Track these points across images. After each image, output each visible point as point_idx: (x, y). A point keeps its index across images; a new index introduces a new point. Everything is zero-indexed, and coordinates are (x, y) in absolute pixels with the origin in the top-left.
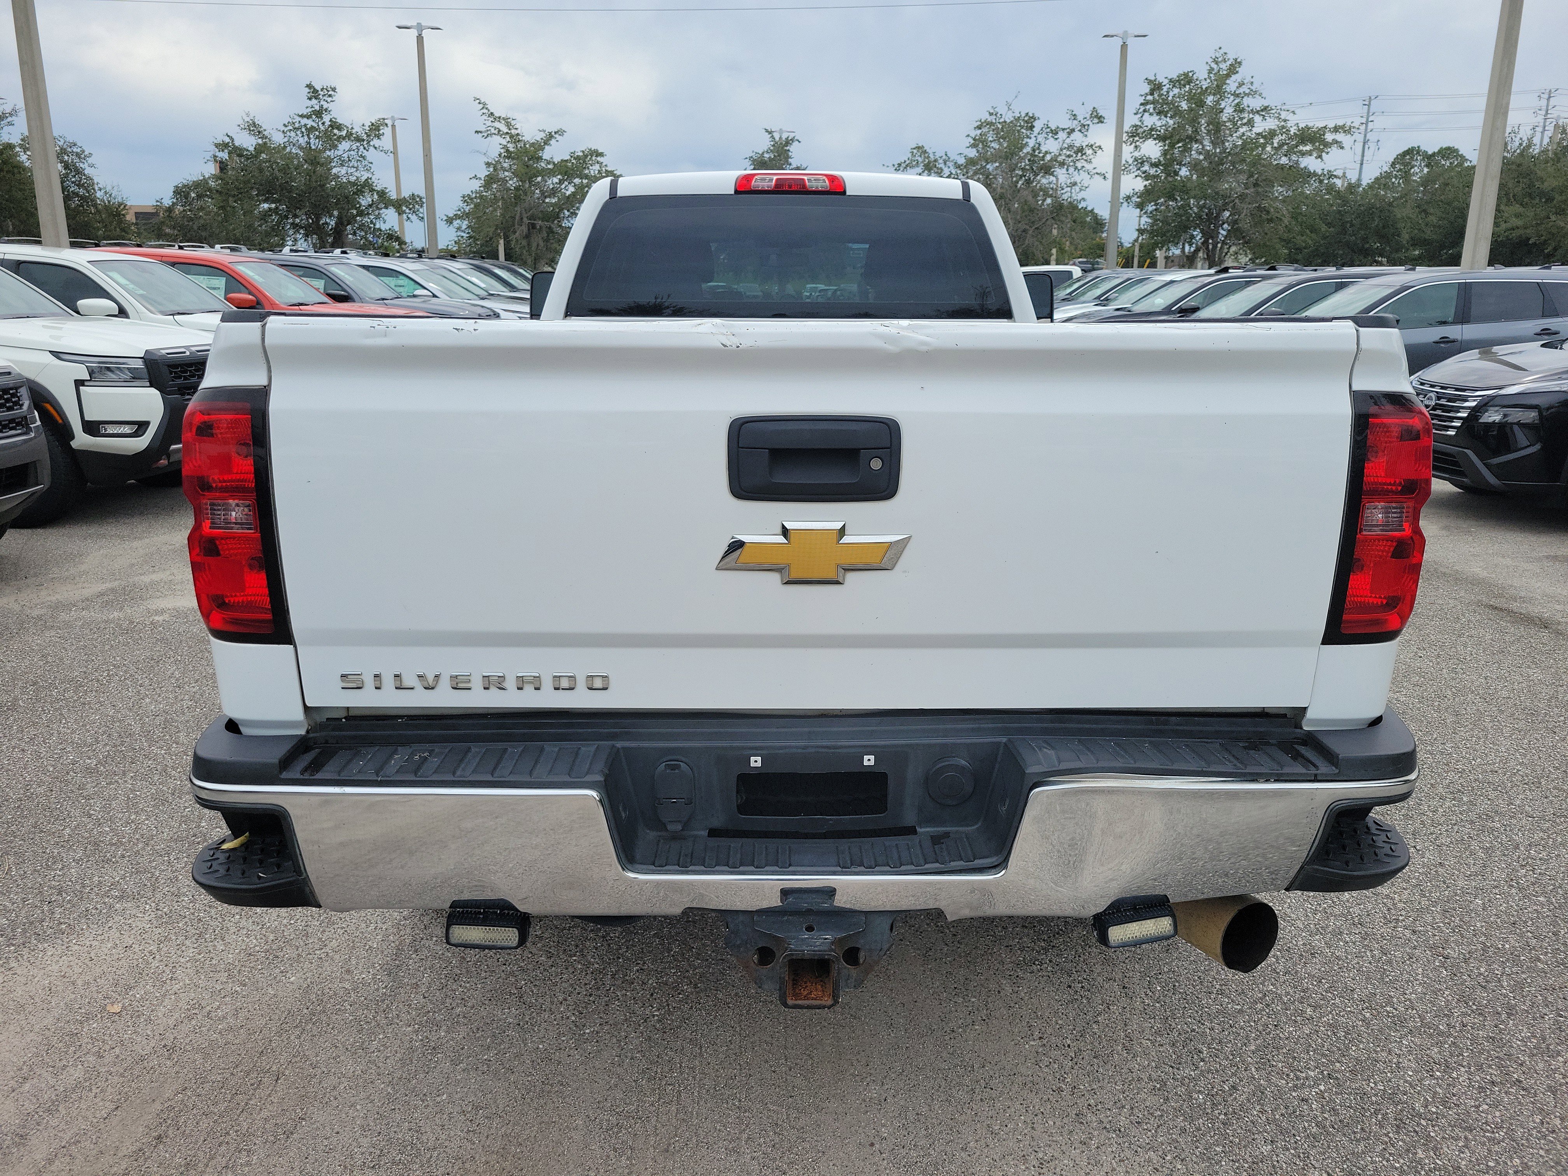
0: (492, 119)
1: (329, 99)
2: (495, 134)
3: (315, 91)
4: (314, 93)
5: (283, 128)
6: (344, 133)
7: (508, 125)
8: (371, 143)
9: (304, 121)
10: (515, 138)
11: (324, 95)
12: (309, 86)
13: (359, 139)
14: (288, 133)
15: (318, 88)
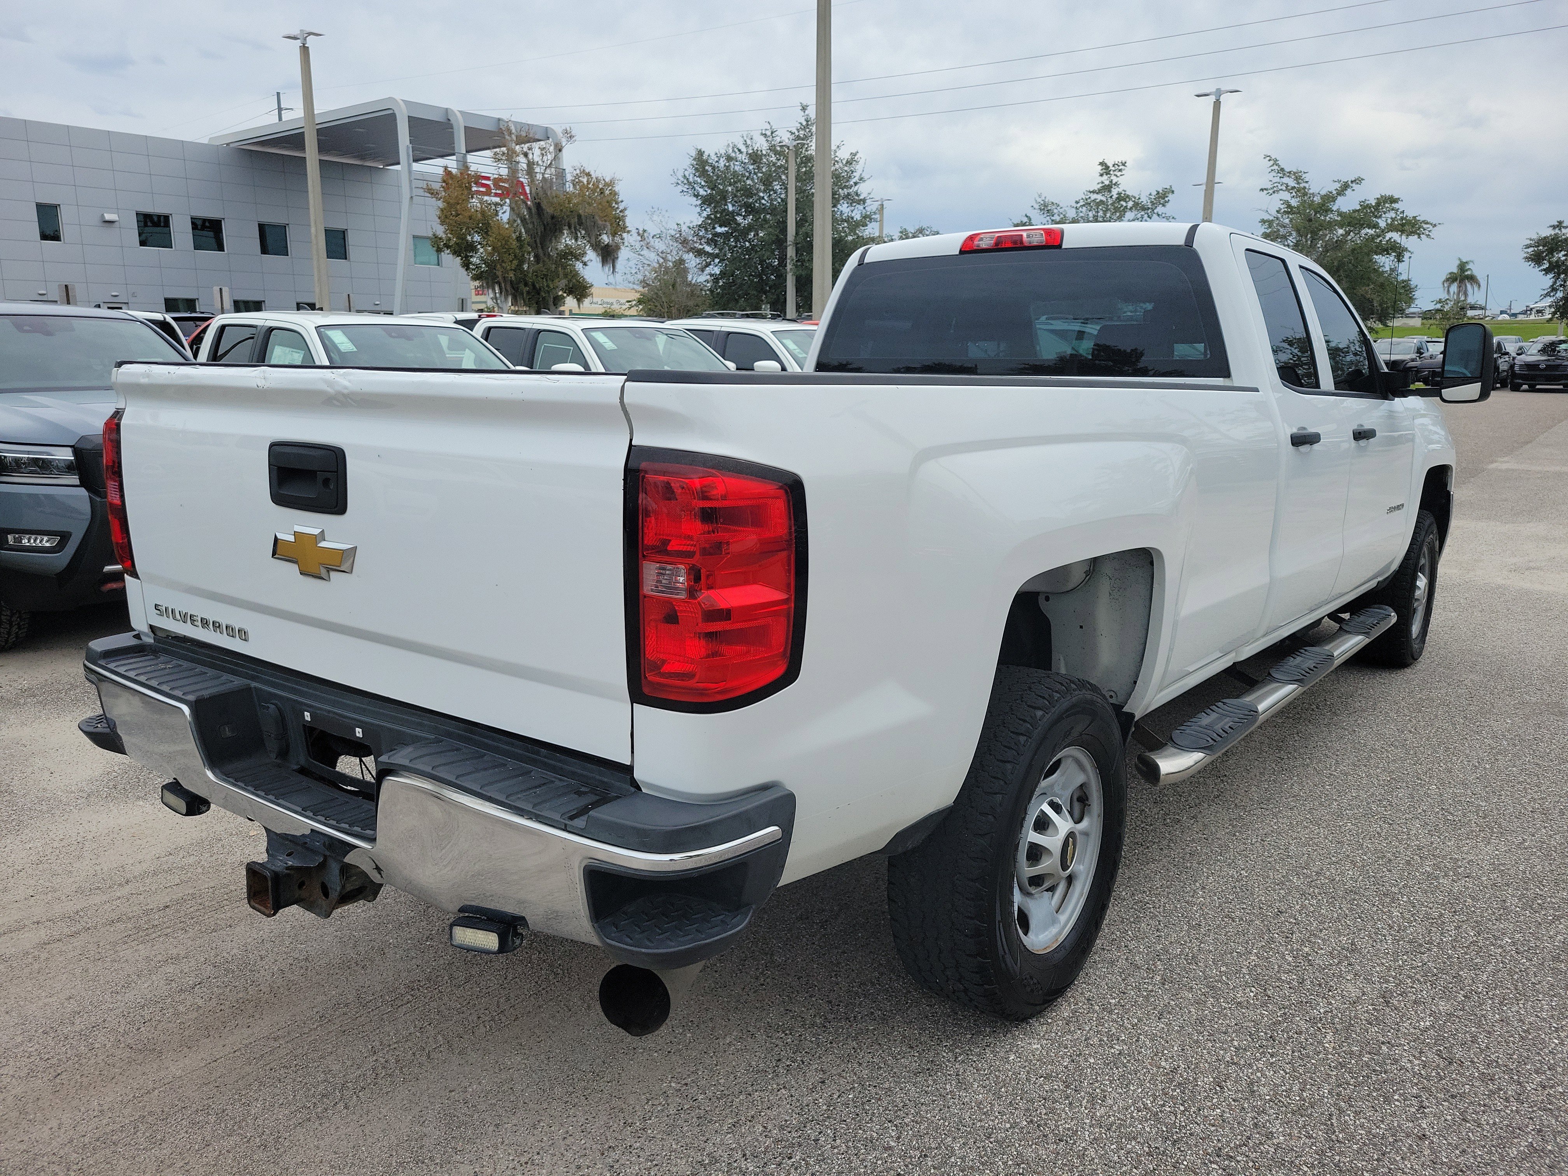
0: (1281, 175)
1: (1119, 174)
2: (1281, 190)
3: (1107, 167)
4: (1106, 169)
5: (1075, 205)
6: (1130, 204)
7: (1298, 178)
8: (1155, 211)
9: (1094, 196)
10: (1302, 192)
11: (1114, 171)
12: (1101, 164)
13: (1144, 209)
14: (1080, 209)
15: (1110, 164)
